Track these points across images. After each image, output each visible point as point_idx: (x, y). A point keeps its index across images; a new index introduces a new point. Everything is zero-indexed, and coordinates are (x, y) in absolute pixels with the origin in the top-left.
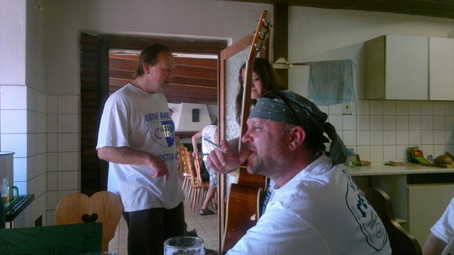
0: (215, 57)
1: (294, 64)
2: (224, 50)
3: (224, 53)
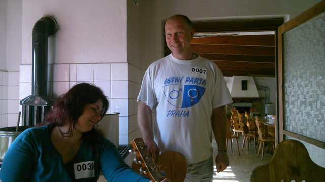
2: (282, 26)
3: (282, 29)
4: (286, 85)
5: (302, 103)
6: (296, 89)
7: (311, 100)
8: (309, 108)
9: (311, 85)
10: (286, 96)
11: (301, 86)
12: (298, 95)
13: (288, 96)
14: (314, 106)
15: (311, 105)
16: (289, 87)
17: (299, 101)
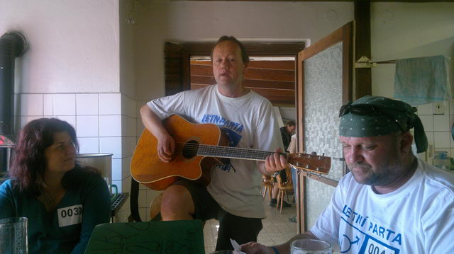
0: (293, 59)
1: (378, 63)
2: (303, 52)
3: (302, 55)
4: (306, 119)
5: (321, 140)
6: (315, 124)
7: (329, 136)
8: (327, 146)
9: (330, 120)
10: (306, 132)
11: (320, 121)
12: (317, 131)
13: (308, 132)
14: (332, 143)
15: (329, 142)
16: (309, 122)
17: (318, 138)
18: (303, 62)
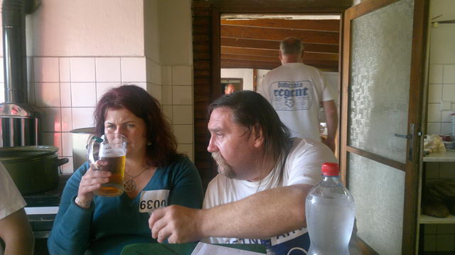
0: (338, 17)
2: (351, 9)
3: (350, 13)
10: (353, 103)
13: (355, 102)
18: (351, 21)
